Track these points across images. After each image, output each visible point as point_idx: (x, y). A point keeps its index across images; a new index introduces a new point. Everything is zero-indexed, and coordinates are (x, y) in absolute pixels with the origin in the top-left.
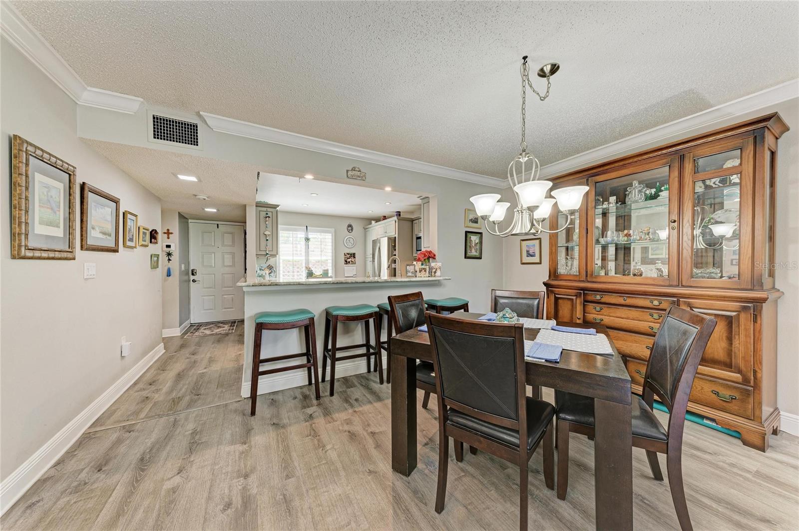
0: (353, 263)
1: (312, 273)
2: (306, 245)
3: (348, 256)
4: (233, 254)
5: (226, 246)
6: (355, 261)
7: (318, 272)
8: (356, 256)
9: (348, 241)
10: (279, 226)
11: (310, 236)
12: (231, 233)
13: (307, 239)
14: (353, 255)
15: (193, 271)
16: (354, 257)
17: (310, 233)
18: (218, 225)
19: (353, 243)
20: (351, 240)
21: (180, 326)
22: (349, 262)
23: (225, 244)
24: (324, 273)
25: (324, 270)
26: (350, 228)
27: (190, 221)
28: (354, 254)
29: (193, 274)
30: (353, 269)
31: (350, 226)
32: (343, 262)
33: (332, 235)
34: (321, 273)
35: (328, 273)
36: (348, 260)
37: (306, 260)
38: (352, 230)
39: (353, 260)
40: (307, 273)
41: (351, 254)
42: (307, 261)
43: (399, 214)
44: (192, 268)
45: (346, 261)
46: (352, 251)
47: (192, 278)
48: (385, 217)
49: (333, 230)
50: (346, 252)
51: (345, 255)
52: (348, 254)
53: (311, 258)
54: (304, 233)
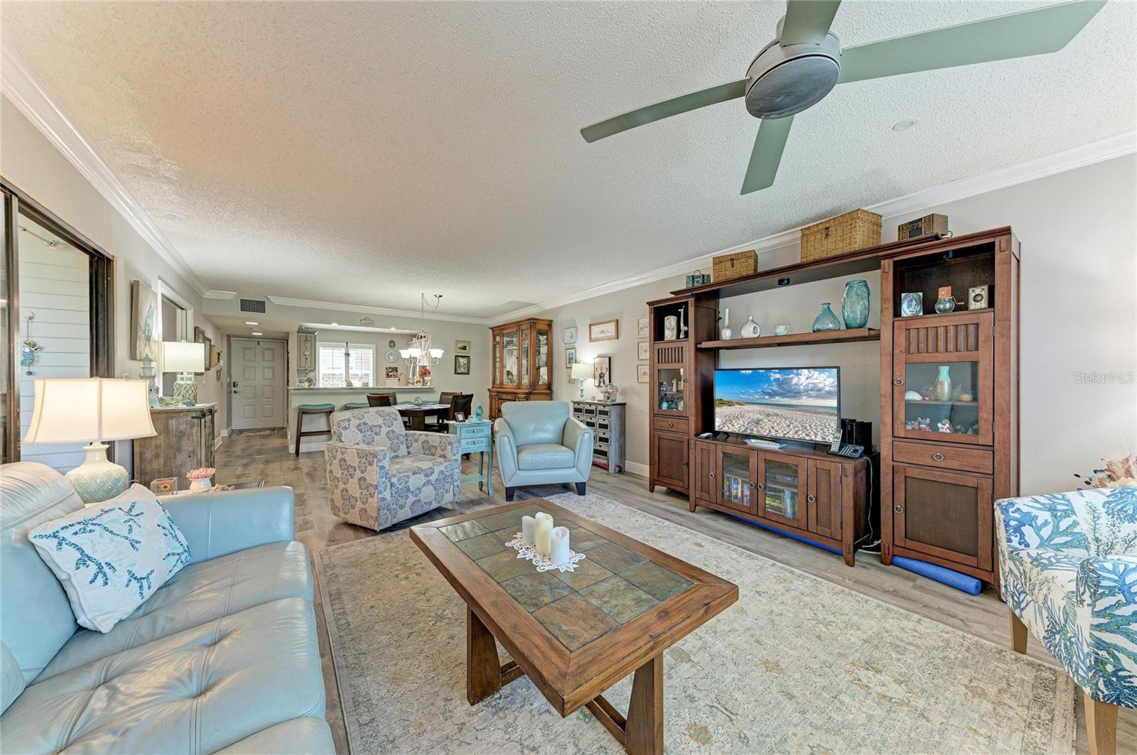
0: (395, 376)
1: (352, 383)
2: (346, 360)
3: (390, 370)
4: (273, 369)
5: (267, 361)
6: (397, 374)
7: (357, 384)
8: (399, 370)
9: (389, 356)
10: (317, 343)
11: (350, 352)
12: (271, 349)
13: (347, 355)
14: (396, 369)
15: (234, 383)
16: (397, 371)
17: (350, 349)
18: (258, 342)
19: (395, 357)
21: (228, 427)
22: (391, 376)
23: (266, 358)
24: (364, 386)
25: (365, 383)
26: (392, 344)
27: (232, 339)
28: (396, 368)
29: (234, 386)
30: (396, 382)
31: (392, 342)
32: (385, 375)
33: (373, 351)
34: (362, 386)
36: (390, 374)
37: (345, 373)
38: (394, 345)
39: (395, 374)
40: (346, 382)
41: (393, 369)
42: (347, 375)
44: (233, 381)
45: (388, 375)
46: (394, 365)
47: (234, 389)
49: (374, 346)
50: (388, 367)
51: (387, 369)
52: (390, 368)
53: (351, 372)
54: (345, 349)
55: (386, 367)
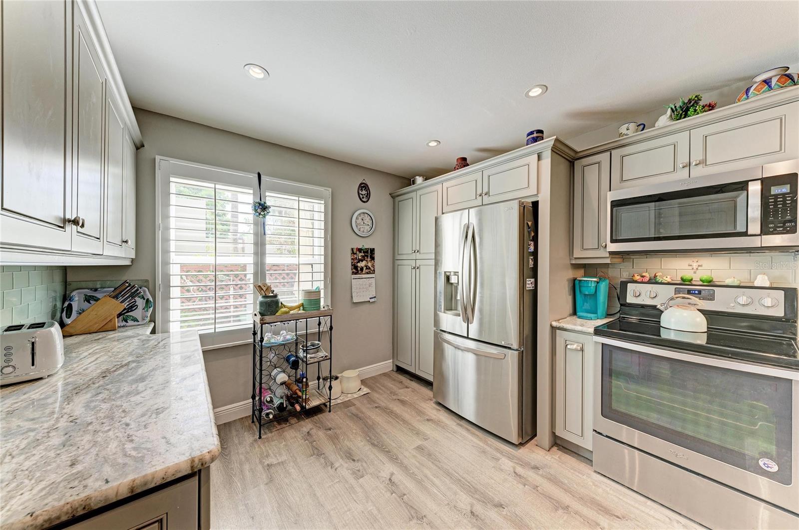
0: (371, 271)
1: (277, 302)
2: (256, 224)
3: (360, 255)
6: (373, 266)
8: (377, 255)
9: (360, 221)
11: (271, 199)
14: (369, 254)
16: (373, 258)
17: (267, 194)
19: (370, 223)
20: (367, 220)
22: (362, 269)
24: (310, 301)
25: (308, 293)
26: (364, 192)
28: (372, 250)
30: (370, 285)
31: (363, 186)
32: (350, 268)
33: (326, 205)
34: (301, 302)
35: (318, 301)
37: (256, 264)
38: (368, 196)
39: (370, 265)
40: (261, 304)
41: (365, 252)
42: (260, 269)
43: (537, 136)
45: (356, 267)
46: (367, 244)
48: (464, 159)
49: (327, 192)
50: (355, 247)
51: (353, 253)
52: (360, 250)
53: (269, 260)
54: (251, 191)
55: (352, 249)
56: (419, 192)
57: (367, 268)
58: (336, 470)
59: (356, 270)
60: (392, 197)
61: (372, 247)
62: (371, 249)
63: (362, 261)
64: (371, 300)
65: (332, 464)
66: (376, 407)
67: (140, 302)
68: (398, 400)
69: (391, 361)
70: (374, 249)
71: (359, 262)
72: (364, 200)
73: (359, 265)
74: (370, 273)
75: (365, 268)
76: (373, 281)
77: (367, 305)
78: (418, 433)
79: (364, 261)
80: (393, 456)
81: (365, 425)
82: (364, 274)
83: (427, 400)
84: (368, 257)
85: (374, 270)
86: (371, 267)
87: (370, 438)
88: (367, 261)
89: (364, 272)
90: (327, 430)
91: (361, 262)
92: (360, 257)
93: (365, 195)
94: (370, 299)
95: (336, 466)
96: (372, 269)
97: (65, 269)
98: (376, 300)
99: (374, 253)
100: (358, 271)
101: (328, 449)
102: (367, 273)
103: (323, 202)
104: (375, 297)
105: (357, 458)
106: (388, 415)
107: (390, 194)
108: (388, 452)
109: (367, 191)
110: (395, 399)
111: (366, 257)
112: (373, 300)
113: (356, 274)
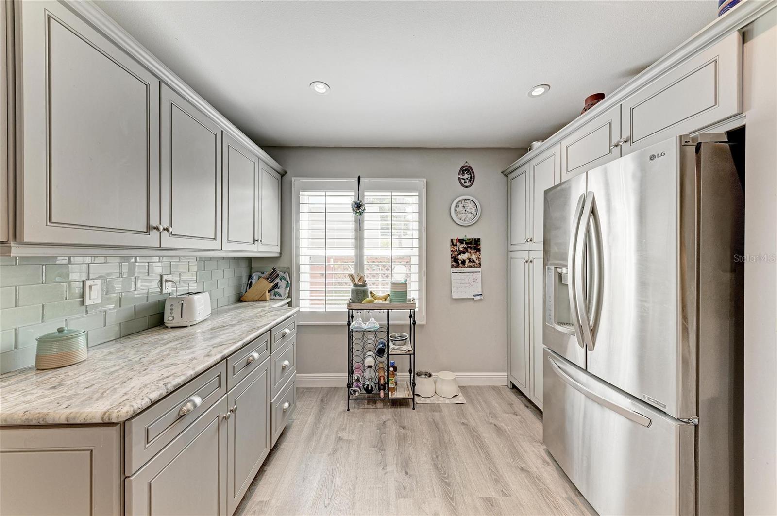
0: (475, 264)
1: (365, 291)
2: (356, 221)
3: (461, 247)
6: (479, 259)
7: (379, 288)
8: (483, 246)
9: (460, 208)
11: (367, 199)
13: (358, 206)
14: (474, 245)
16: (478, 250)
17: (366, 193)
19: (474, 212)
20: (470, 205)
22: (464, 262)
24: (396, 293)
25: (394, 284)
26: (466, 176)
28: (477, 242)
30: (474, 280)
31: (466, 170)
32: (449, 261)
33: (420, 196)
34: (388, 293)
37: (356, 256)
38: (472, 179)
39: (474, 257)
40: (354, 292)
41: (469, 243)
42: (360, 261)
45: (455, 260)
46: (471, 235)
48: (599, 96)
49: (421, 183)
50: (455, 238)
51: (453, 244)
52: (461, 241)
53: (367, 252)
54: (353, 193)
55: (452, 240)
56: (533, 162)
57: (470, 261)
58: (385, 474)
59: (456, 263)
60: (506, 176)
61: (477, 237)
62: (475, 239)
63: (464, 253)
64: (476, 298)
65: (386, 466)
66: (463, 424)
67: (282, 284)
68: (495, 425)
69: (505, 374)
70: (479, 240)
71: (460, 254)
72: (467, 184)
73: (460, 257)
74: (475, 267)
75: (467, 261)
76: (479, 276)
77: (471, 303)
78: (497, 480)
79: (466, 253)
80: (451, 493)
81: (440, 440)
82: (467, 267)
83: (536, 442)
84: (471, 248)
85: (480, 264)
86: (475, 260)
87: (437, 457)
88: (470, 253)
89: (466, 265)
90: (401, 427)
91: (462, 254)
92: (461, 249)
93: (467, 179)
94: (475, 296)
95: (388, 470)
96: (477, 262)
97: (250, 260)
98: (482, 298)
99: (480, 244)
100: (459, 264)
101: (391, 448)
102: (471, 267)
103: (417, 194)
104: (481, 295)
105: (411, 473)
106: (471, 440)
107: (502, 173)
108: (448, 484)
109: (470, 174)
110: (491, 423)
111: (469, 249)
112: (478, 298)
113: (456, 267)
